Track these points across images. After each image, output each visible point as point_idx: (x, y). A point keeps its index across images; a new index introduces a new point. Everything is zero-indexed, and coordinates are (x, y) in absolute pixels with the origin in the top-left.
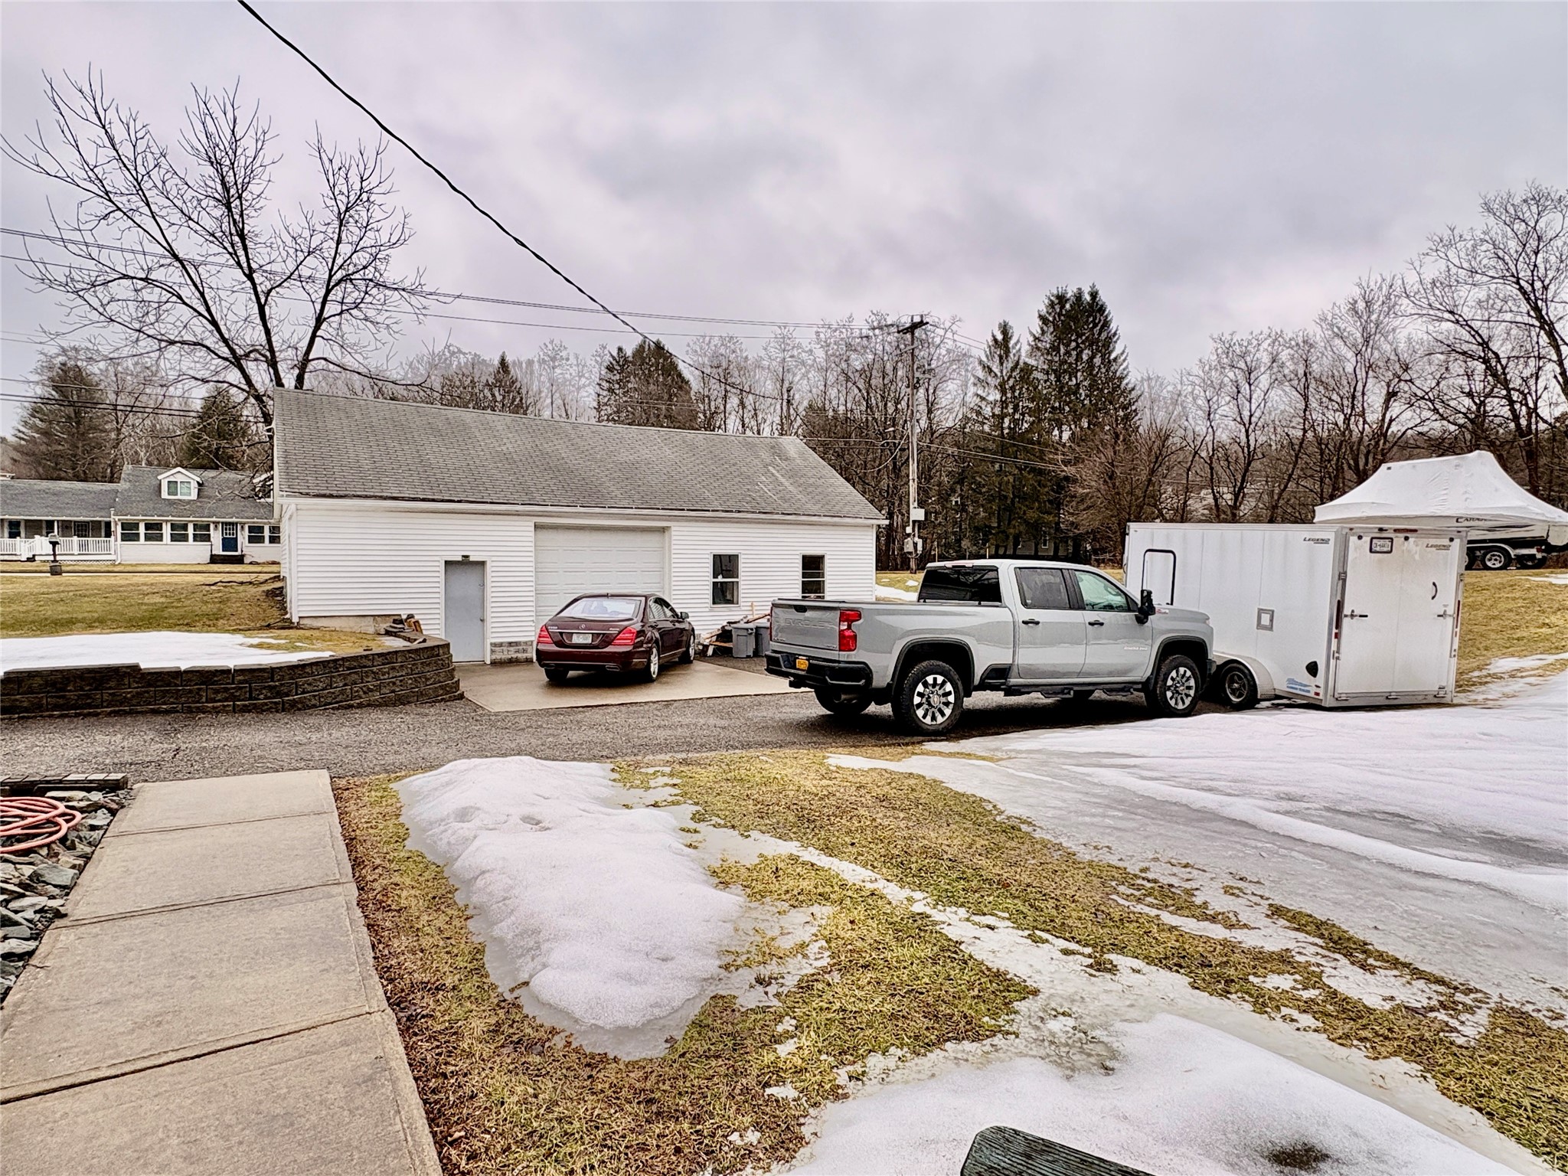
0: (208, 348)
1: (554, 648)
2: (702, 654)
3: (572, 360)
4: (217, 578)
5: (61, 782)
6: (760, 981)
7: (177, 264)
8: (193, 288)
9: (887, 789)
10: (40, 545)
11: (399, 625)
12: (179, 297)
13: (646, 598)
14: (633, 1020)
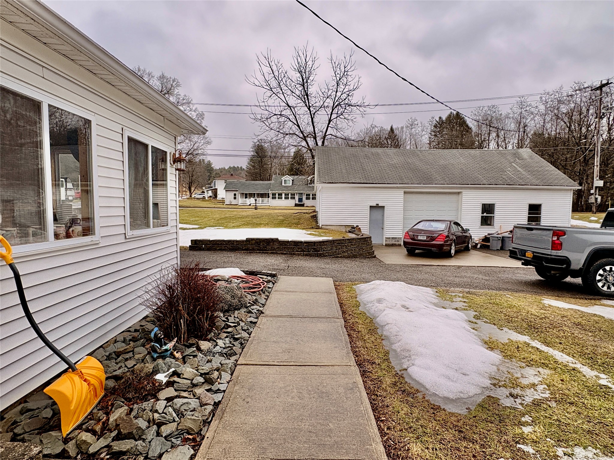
0: (297, 135)
1: (411, 241)
2: (475, 247)
3: (420, 125)
4: (297, 211)
5: (261, 272)
6: (512, 395)
7: (289, 108)
8: (293, 115)
9: (580, 320)
10: (252, 201)
11: (354, 229)
12: (289, 119)
13: (450, 222)
14: (451, 396)
